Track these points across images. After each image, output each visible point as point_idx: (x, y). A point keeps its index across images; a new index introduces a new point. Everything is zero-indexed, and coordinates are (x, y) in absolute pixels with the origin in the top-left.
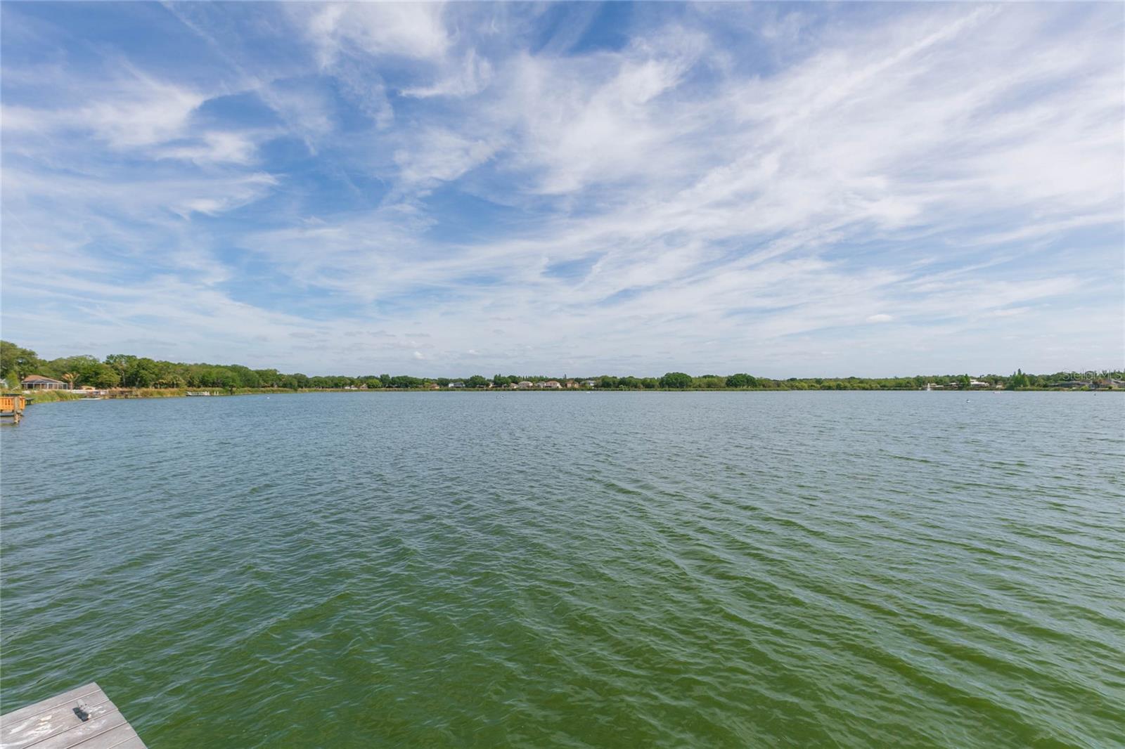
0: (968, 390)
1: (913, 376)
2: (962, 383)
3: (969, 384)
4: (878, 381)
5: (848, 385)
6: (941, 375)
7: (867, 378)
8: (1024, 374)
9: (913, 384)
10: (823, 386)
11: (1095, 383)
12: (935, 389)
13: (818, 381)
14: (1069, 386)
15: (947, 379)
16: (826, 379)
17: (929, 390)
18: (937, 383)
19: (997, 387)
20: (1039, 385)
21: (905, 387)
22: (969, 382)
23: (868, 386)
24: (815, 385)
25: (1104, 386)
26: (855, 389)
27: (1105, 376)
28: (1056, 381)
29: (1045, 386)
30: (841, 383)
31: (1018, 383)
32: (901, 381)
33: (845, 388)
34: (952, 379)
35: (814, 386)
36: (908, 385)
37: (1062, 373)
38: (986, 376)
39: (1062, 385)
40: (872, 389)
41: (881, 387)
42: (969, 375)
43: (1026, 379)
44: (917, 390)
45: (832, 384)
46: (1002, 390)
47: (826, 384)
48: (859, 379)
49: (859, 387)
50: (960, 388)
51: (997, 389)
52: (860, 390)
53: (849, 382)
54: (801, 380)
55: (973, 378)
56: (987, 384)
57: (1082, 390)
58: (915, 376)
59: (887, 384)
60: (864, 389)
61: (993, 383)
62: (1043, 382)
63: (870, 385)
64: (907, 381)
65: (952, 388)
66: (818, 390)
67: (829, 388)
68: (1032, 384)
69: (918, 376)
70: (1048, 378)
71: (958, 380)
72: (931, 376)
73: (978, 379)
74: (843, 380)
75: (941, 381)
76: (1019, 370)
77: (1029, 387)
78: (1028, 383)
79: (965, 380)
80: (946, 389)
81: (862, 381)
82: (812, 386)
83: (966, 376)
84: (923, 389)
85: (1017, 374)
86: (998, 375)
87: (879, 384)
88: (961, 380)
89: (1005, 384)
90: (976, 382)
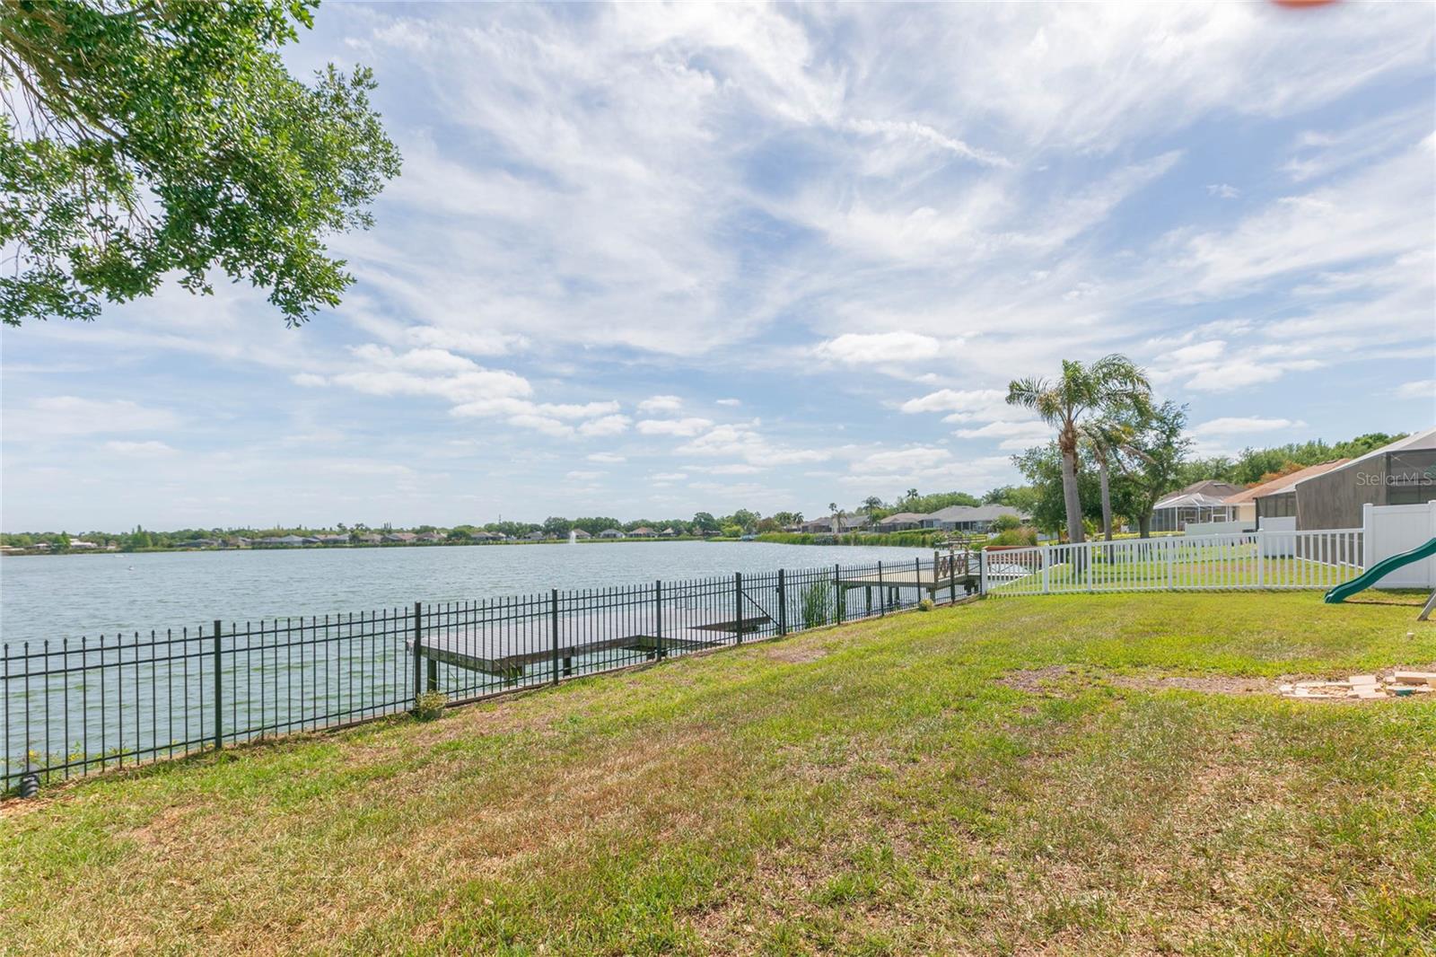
0: (66, 553)
2: (57, 545)
3: (67, 547)
8: (145, 532)
11: (224, 542)
14: (198, 546)
15: (28, 539)
18: (12, 544)
19: (109, 548)
20: (163, 545)
22: (68, 542)
25: (232, 545)
27: (232, 533)
28: (182, 540)
29: (170, 546)
31: (137, 543)
34: (37, 538)
37: (188, 531)
38: (88, 532)
39: (189, 545)
42: (67, 532)
43: (148, 538)
46: (118, 552)
50: (54, 552)
51: (110, 552)
55: (73, 536)
56: (94, 545)
57: (212, 550)
61: (101, 543)
62: (166, 541)
65: (41, 552)
68: (155, 544)
70: (173, 536)
71: (49, 540)
73: (80, 537)
75: (19, 541)
76: (139, 527)
77: (150, 548)
78: (150, 543)
79: (62, 539)
80: (30, 554)
83: (64, 534)
85: (136, 531)
86: (108, 532)
88: (56, 540)
89: (119, 544)
90: (75, 543)
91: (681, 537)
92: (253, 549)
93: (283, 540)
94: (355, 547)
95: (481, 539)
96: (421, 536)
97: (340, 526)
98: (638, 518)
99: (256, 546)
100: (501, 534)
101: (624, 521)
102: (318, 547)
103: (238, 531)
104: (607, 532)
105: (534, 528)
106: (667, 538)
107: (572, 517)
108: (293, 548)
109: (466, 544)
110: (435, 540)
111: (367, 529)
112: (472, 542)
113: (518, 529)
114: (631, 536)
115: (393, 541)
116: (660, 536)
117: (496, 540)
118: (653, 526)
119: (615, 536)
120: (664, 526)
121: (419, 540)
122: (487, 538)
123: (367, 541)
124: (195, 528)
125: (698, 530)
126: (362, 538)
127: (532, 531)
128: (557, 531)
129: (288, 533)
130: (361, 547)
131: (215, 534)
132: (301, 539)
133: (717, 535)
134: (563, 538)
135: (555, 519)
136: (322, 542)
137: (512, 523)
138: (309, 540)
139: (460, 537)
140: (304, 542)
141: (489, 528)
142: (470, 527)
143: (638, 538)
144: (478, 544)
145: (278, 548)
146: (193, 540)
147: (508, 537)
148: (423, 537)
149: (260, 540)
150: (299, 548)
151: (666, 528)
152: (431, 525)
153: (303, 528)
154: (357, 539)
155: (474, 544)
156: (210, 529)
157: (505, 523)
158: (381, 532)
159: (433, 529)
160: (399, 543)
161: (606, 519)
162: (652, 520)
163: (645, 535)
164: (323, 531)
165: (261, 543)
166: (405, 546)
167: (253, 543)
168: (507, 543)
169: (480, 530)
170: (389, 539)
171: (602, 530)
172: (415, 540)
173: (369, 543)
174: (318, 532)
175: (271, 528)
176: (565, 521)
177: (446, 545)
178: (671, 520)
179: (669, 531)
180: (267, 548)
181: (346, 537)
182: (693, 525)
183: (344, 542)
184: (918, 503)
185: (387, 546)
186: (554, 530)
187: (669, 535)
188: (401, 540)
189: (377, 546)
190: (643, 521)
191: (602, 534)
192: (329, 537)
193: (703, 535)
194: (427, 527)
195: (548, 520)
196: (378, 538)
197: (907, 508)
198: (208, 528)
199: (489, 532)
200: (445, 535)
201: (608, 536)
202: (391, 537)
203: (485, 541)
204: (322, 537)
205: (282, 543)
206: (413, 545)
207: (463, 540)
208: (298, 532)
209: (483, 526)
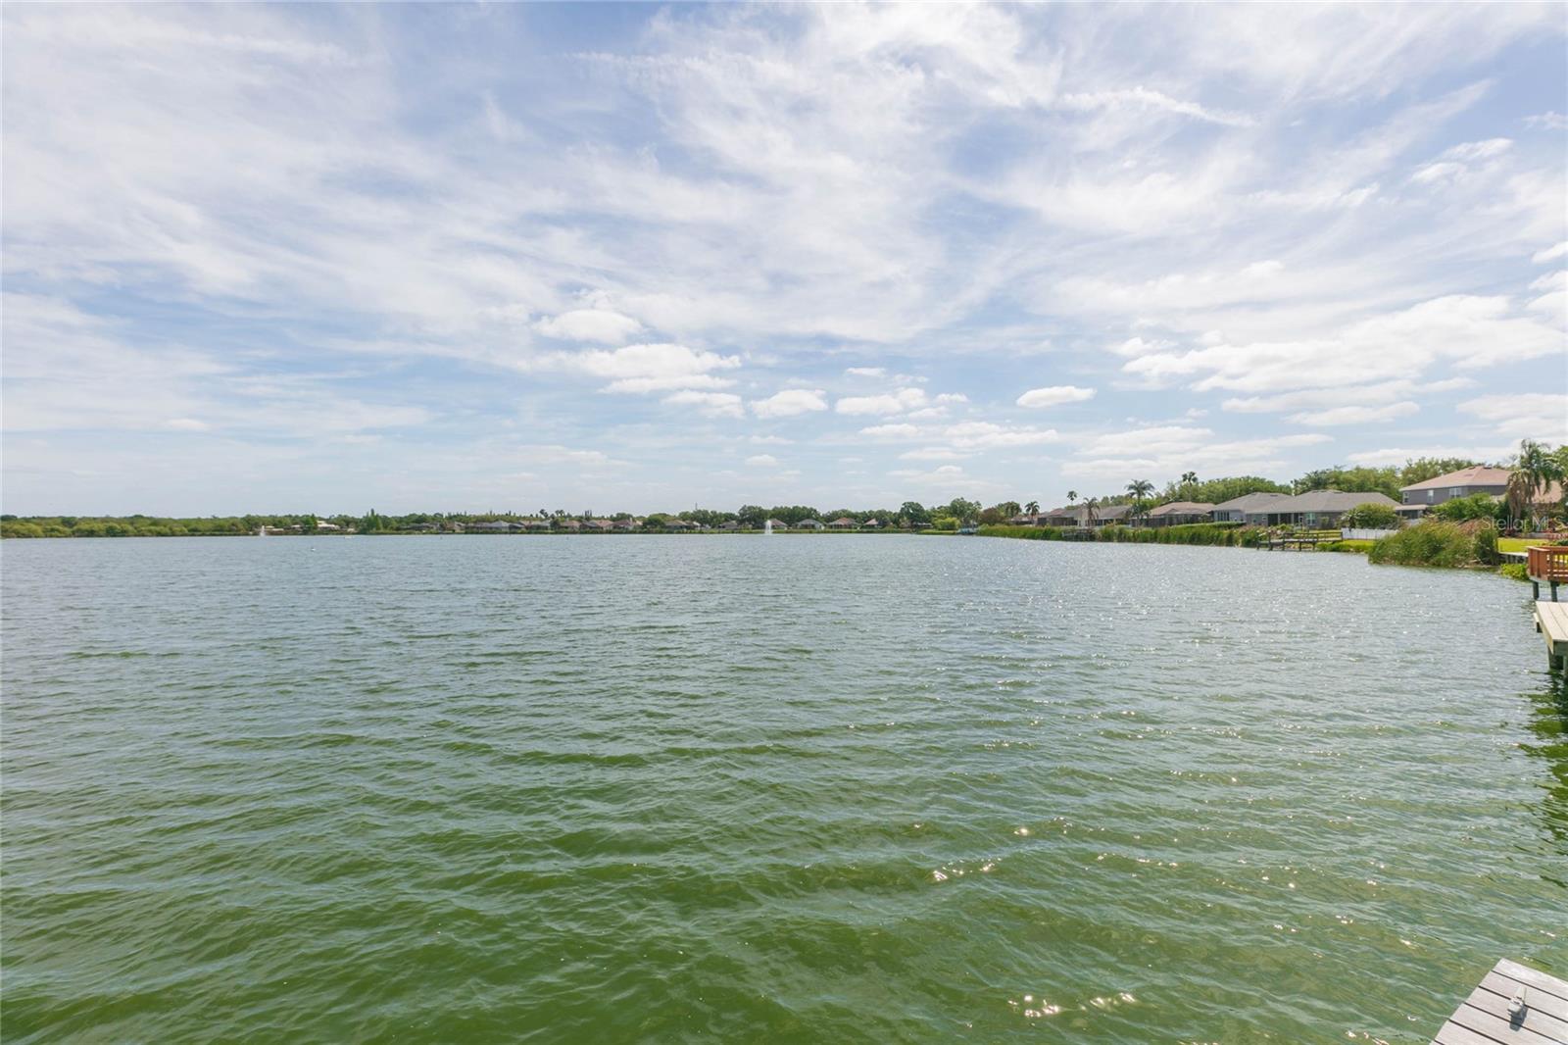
0: (314, 534)
1: (241, 514)
2: (307, 526)
3: (316, 528)
4: (186, 523)
5: (130, 528)
6: (281, 514)
7: (166, 517)
8: (377, 516)
9: (241, 526)
10: (79, 530)
11: (441, 526)
12: (272, 533)
13: (68, 522)
14: (419, 529)
15: (289, 521)
16: (84, 519)
17: (262, 534)
18: (275, 526)
19: (349, 530)
21: (230, 531)
22: (316, 523)
23: (167, 530)
24: (61, 528)
25: (448, 529)
26: (143, 536)
27: (451, 518)
28: (408, 524)
29: (398, 529)
30: (115, 525)
31: (371, 525)
32: (222, 523)
33: (124, 534)
34: (295, 519)
35: (58, 530)
36: (234, 528)
37: (413, 515)
38: (336, 516)
40: (173, 534)
41: (189, 531)
42: (316, 515)
43: (380, 521)
44: (247, 535)
45: (96, 526)
46: (353, 534)
47: (85, 526)
48: (148, 518)
49: (150, 531)
50: (305, 533)
51: (349, 534)
52: (152, 536)
53: (132, 524)
54: (27, 520)
55: (321, 519)
56: (337, 527)
57: (431, 533)
58: (244, 516)
59: (200, 527)
60: (159, 534)
61: (344, 525)
62: (395, 525)
63: (171, 529)
64: (231, 521)
65: (295, 533)
66: (69, 536)
67: (91, 534)
68: (385, 527)
69: (248, 516)
70: (400, 520)
71: (303, 522)
72: (267, 515)
73: (328, 521)
74: (120, 521)
75: (280, 522)
76: (373, 511)
77: (382, 531)
78: (381, 526)
79: (312, 522)
80: (286, 534)
81: (155, 522)
82: (53, 530)
83: (313, 517)
84: (256, 534)
85: (370, 515)
86: (350, 515)
87: (185, 526)
88: (306, 522)
89: (357, 527)
90: (324, 525)
91: (887, 528)
92: (466, 533)
93: (494, 525)
94: (556, 533)
95: (675, 527)
96: (616, 523)
97: (542, 512)
98: (837, 508)
99: (468, 531)
100: (695, 523)
101: (823, 511)
102: (522, 533)
103: (455, 516)
104: (804, 522)
105: (729, 517)
106: (871, 530)
107: (768, 506)
108: (500, 533)
109: (661, 532)
110: (631, 528)
111: (569, 516)
112: (666, 530)
113: (712, 518)
114: (831, 527)
115: (591, 528)
116: (862, 527)
117: (690, 529)
118: (854, 516)
119: (813, 526)
120: (867, 517)
121: (615, 528)
122: (681, 527)
123: (567, 528)
124: (419, 513)
125: (905, 522)
126: (562, 524)
127: (726, 520)
128: (752, 520)
129: (497, 519)
130: (561, 533)
131: (437, 518)
132: (507, 525)
133: (928, 527)
134: (758, 528)
135: (749, 508)
136: (527, 528)
137: (707, 512)
138: (515, 526)
139: (655, 525)
140: (511, 528)
141: (684, 516)
142: (665, 515)
143: (838, 529)
144: (672, 533)
145: (487, 533)
146: (416, 524)
147: (702, 526)
148: (620, 525)
149: (472, 525)
150: (506, 533)
151: (870, 519)
152: (627, 513)
153: (512, 514)
154: (558, 525)
155: (668, 533)
156: (432, 514)
157: (700, 511)
158: (580, 519)
159: (629, 516)
160: (596, 530)
161: (804, 508)
162: (853, 510)
163: (845, 526)
164: (531, 518)
165: (474, 527)
166: (602, 533)
167: (467, 528)
168: (701, 532)
169: (675, 518)
170: (587, 526)
171: (800, 520)
172: (611, 528)
173: (569, 530)
174: (525, 518)
175: (484, 514)
176: (760, 510)
177: (640, 533)
178: (875, 510)
179: (873, 522)
180: (477, 533)
181: (547, 524)
182: (901, 515)
183: (546, 528)
184: (1196, 490)
185: (586, 533)
186: (749, 520)
187: (873, 526)
188: (598, 527)
189: (574, 533)
190: (844, 511)
191: (800, 524)
192: (533, 523)
193: (912, 527)
194: (623, 514)
195: (743, 509)
196: (577, 524)
197: (1181, 497)
198: (430, 513)
199: (684, 520)
200: (640, 523)
201: (806, 527)
202: (588, 524)
203: (679, 530)
204: (526, 523)
205: (491, 528)
206: (609, 532)
207: (658, 528)
208: (507, 518)
209: (677, 515)
